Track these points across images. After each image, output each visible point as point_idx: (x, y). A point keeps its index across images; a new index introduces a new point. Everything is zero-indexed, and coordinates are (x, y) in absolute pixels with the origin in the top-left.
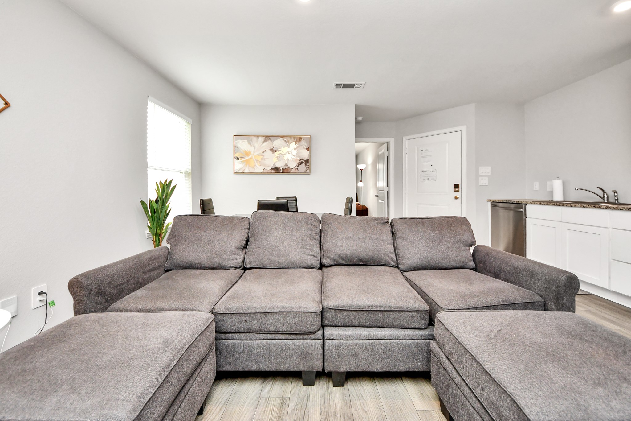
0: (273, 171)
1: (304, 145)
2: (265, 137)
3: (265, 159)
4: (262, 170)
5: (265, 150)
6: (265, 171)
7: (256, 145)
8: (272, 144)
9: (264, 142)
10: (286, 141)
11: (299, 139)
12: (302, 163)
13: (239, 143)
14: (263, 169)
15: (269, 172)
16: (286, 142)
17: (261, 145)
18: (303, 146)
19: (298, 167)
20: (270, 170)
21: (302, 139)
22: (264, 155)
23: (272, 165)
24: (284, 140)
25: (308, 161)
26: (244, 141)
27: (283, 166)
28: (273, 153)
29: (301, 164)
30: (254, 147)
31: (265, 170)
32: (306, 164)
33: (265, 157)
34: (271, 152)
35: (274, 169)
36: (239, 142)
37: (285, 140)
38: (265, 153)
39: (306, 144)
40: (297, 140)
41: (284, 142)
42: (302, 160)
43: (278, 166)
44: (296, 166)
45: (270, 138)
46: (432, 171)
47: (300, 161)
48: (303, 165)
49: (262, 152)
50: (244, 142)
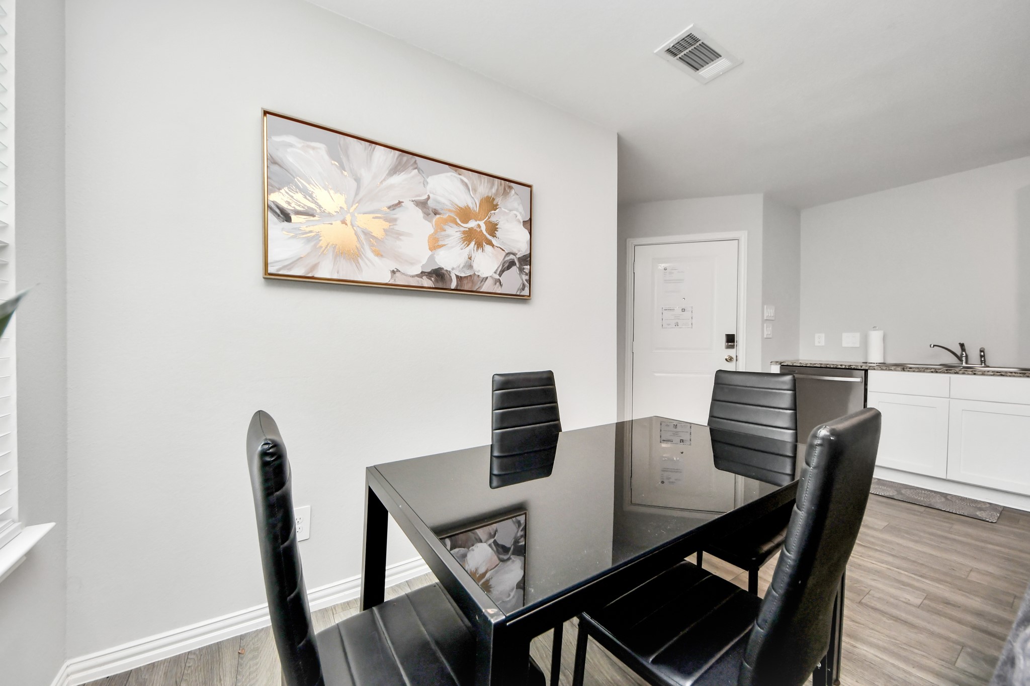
0: (427, 282)
1: (517, 210)
2: (397, 153)
3: (398, 235)
4: (389, 275)
5: (400, 203)
6: (400, 280)
7: (366, 176)
8: (425, 184)
9: (395, 170)
10: (466, 185)
11: (505, 189)
12: (512, 264)
13: (289, 150)
14: (393, 272)
15: (414, 282)
16: (469, 189)
17: (384, 180)
18: (515, 212)
19: (500, 275)
20: (417, 276)
21: (513, 192)
22: (395, 220)
23: (424, 261)
24: (462, 181)
25: (527, 260)
26: (314, 148)
27: (459, 267)
28: (426, 219)
29: (509, 268)
30: (358, 180)
31: (398, 274)
32: (521, 270)
33: (399, 227)
34: (418, 213)
35: (429, 275)
36: (291, 145)
37: (466, 180)
38: (398, 213)
39: (521, 209)
40: (497, 190)
41: (462, 187)
42: (512, 257)
43: (442, 266)
44: (495, 273)
45: (415, 162)
46: (683, 310)
47: (507, 258)
48: (514, 269)
49: (389, 208)
50: (311, 152)
